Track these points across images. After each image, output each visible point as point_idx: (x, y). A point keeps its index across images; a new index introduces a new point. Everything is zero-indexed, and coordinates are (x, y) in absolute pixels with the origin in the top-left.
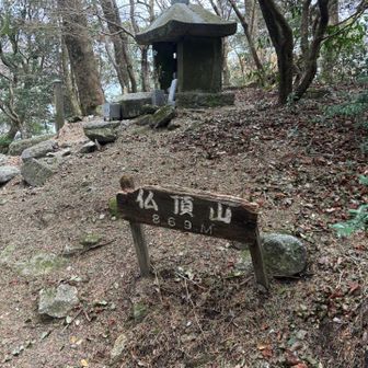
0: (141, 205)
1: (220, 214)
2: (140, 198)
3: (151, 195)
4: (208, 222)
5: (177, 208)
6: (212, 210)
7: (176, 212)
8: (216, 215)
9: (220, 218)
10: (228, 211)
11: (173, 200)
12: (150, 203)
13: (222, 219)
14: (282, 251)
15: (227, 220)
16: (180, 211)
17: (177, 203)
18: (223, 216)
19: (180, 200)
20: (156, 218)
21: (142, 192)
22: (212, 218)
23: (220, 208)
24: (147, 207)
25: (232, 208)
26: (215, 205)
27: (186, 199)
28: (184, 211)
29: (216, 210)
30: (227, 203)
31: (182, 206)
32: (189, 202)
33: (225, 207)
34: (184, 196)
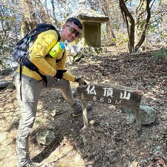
0: (88, 92)
1: (125, 95)
2: (88, 89)
3: (94, 87)
4: (119, 99)
5: (105, 93)
7: (105, 95)
8: (123, 96)
9: (125, 97)
10: (129, 94)
12: (93, 91)
14: (146, 113)
15: (128, 98)
17: (105, 91)
18: (127, 96)
19: (107, 90)
20: (95, 98)
21: (89, 87)
22: (121, 97)
23: (125, 93)
24: (91, 93)
25: (131, 93)
26: (123, 92)
27: (110, 89)
28: (108, 95)
29: (123, 94)
30: (129, 91)
31: (108, 93)
32: (111, 90)
33: (127, 92)
34: (109, 87)
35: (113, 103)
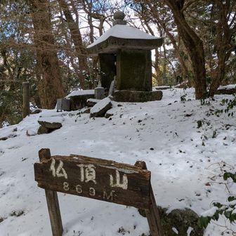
0: (54, 174)
1: (118, 180)
2: (52, 168)
3: (61, 164)
4: (109, 188)
5: (83, 176)
6: (111, 177)
7: (82, 179)
8: (115, 182)
9: (118, 184)
10: (125, 178)
11: (79, 168)
12: (61, 172)
13: (120, 186)
15: (124, 186)
16: (85, 179)
17: (82, 171)
18: (121, 182)
19: (85, 168)
20: (66, 185)
21: (54, 162)
22: (112, 183)
23: (118, 175)
24: (59, 175)
25: (127, 174)
26: (114, 173)
27: (90, 166)
28: (89, 178)
29: (115, 177)
30: (123, 170)
31: (87, 174)
32: (92, 170)
33: (122, 174)
34: (88, 164)
35: (99, 196)
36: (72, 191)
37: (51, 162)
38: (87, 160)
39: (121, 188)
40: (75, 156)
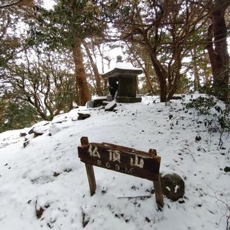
0: (91, 154)
1: (136, 162)
2: (90, 150)
3: (96, 148)
4: (129, 167)
5: (111, 157)
6: (132, 160)
7: (111, 159)
8: (134, 163)
9: (136, 164)
10: (142, 161)
11: (109, 152)
12: (96, 153)
13: (138, 165)
15: (141, 166)
16: (113, 159)
17: (111, 154)
18: (139, 163)
19: (113, 153)
20: (99, 162)
21: (91, 147)
22: (131, 163)
23: (137, 159)
24: (94, 155)
25: (144, 159)
26: (134, 157)
27: (116, 151)
28: (115, 159)
29: (134, 160)
30: (141, 156)
31: (114, 156)
32: (118, 154)
33: (139, 158)
34: (115, 150)
35: (122, 170)
36: (103, 166)
37: (89, 147)
38: (114, 147)
39: (138, 167)
40: (105, 144)
